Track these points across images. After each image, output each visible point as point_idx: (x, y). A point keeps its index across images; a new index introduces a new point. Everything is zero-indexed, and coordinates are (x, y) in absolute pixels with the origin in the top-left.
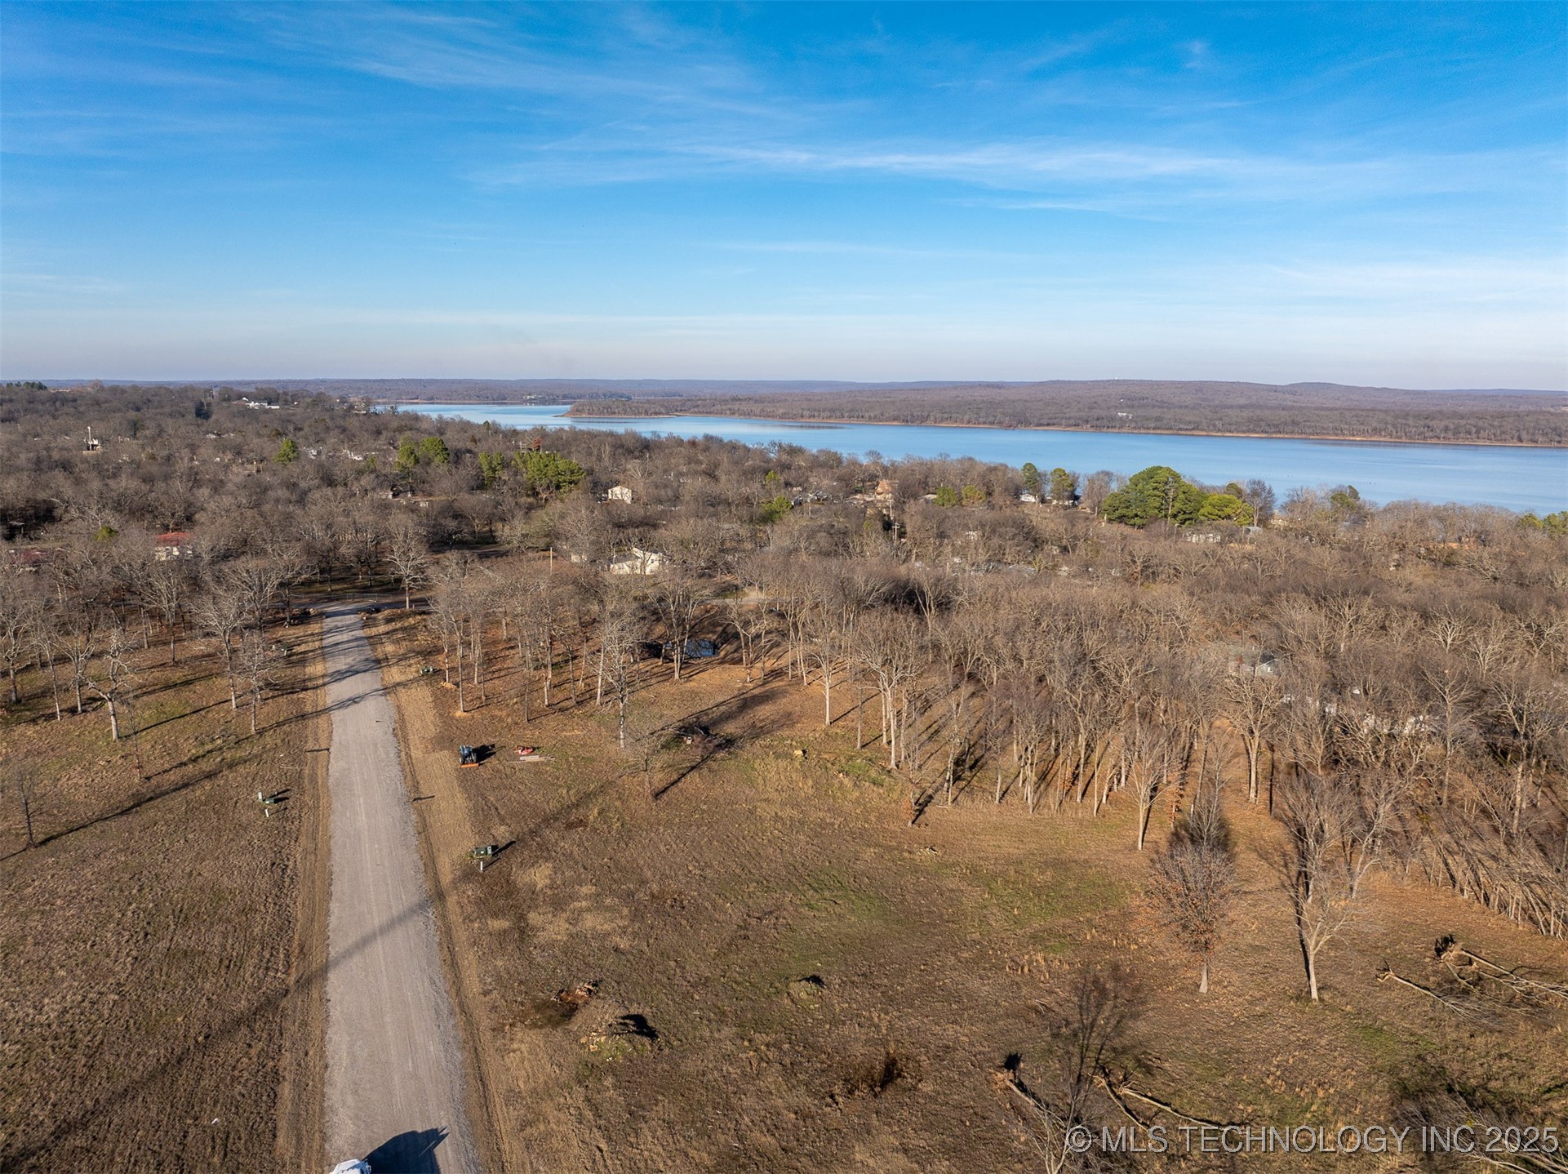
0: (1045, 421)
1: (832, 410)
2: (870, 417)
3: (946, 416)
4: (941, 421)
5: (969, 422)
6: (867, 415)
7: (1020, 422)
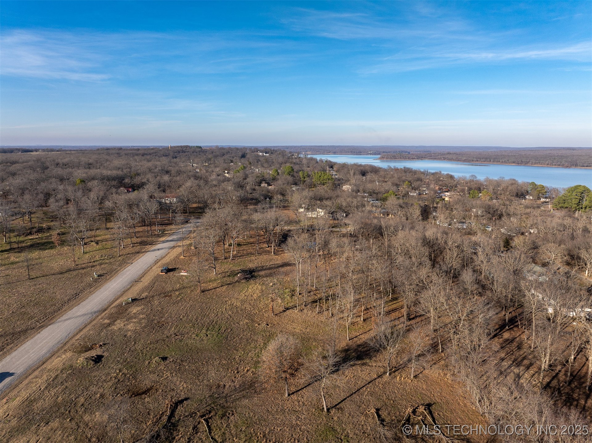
0: (585, 165)
1: (486, 158)
2: (502, 161)
3: (537, 162)
4: (535, 164)
5: (548, 164)
6: (501, 161)
7: (573, 165)
